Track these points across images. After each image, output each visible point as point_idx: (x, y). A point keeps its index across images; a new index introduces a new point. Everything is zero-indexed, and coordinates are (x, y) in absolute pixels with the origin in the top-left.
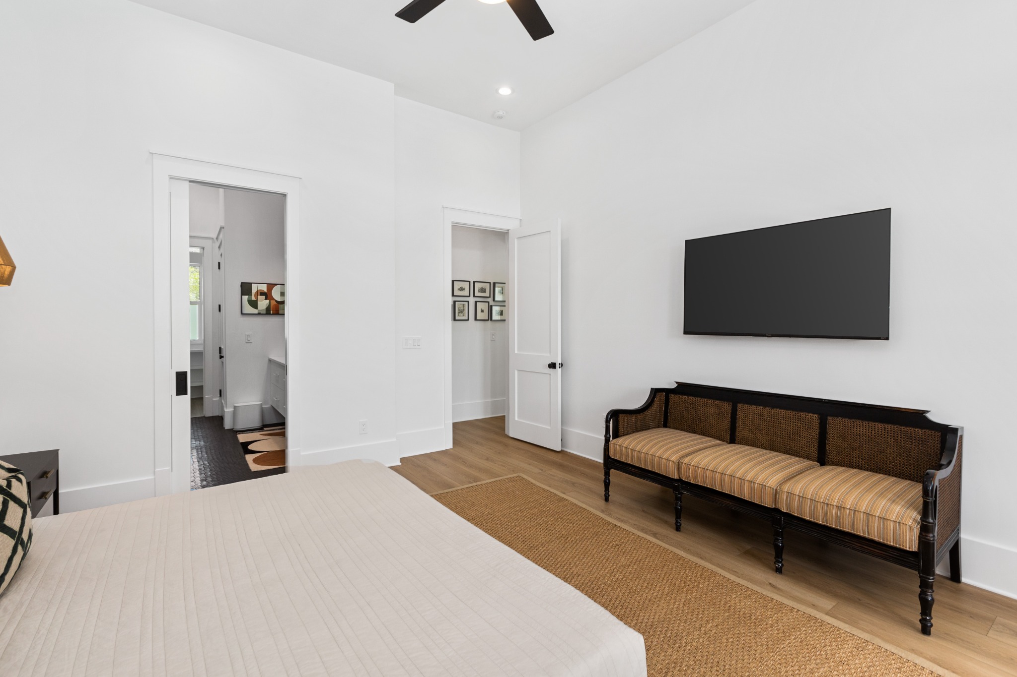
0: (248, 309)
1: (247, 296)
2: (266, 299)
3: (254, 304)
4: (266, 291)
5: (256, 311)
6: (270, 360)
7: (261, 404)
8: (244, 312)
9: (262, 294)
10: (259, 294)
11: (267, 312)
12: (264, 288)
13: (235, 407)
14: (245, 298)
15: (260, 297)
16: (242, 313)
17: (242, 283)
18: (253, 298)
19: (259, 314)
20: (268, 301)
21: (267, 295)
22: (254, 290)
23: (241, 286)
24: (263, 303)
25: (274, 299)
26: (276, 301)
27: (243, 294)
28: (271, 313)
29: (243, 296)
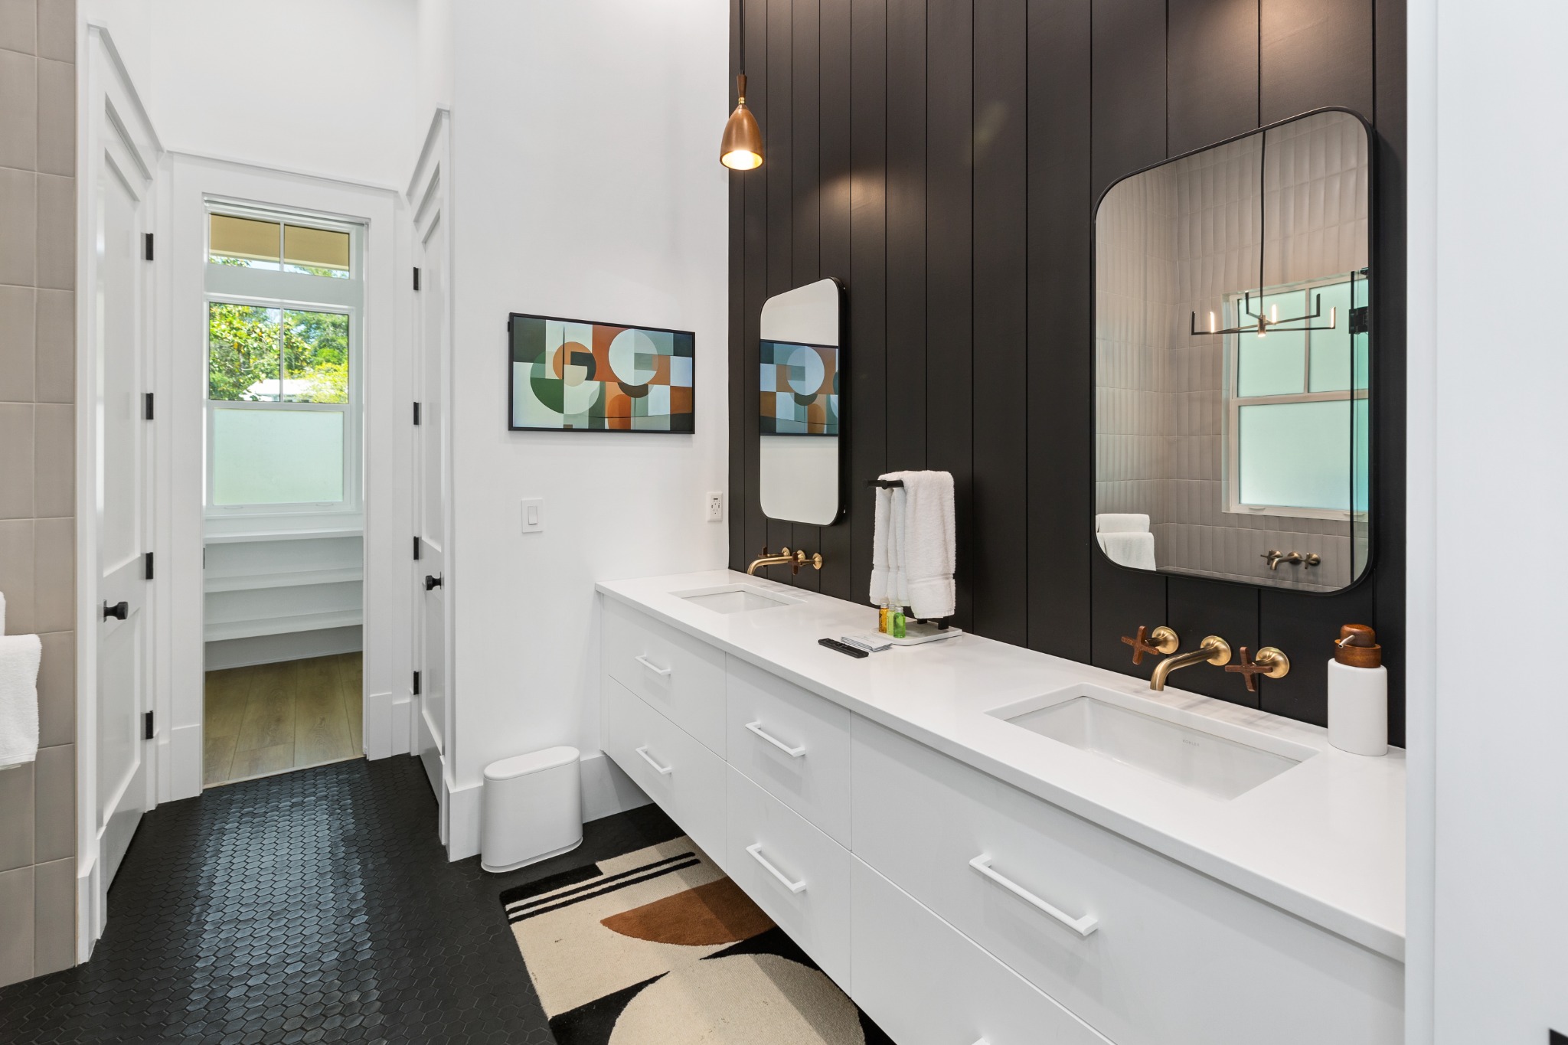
0: (532, 410)
1: (530, 365)
2: (590, 377)
3: (551, 394)
4: (590, 348)
5: (557, 420)
6: (600, 594)
7: (579, 758)
8: (516, 424)
9: (579, 358)
10: (568, 358)
11: (593, 425)
12: (584, 339)
13: (487, 780)
14: (524, 370)
15: (569, 368)
16: (511, 427)
17: (512, 315)
18: (550, 374)
19: (568, 429)
20: (595, 385)
21: (593, 363)
22: (552, 346)
23: (511, 326)
24: (581, 393)
25: (614, 378)
26: (623, 386)
27: (513, 357)
28: (607, 427)
29: (514, 363)
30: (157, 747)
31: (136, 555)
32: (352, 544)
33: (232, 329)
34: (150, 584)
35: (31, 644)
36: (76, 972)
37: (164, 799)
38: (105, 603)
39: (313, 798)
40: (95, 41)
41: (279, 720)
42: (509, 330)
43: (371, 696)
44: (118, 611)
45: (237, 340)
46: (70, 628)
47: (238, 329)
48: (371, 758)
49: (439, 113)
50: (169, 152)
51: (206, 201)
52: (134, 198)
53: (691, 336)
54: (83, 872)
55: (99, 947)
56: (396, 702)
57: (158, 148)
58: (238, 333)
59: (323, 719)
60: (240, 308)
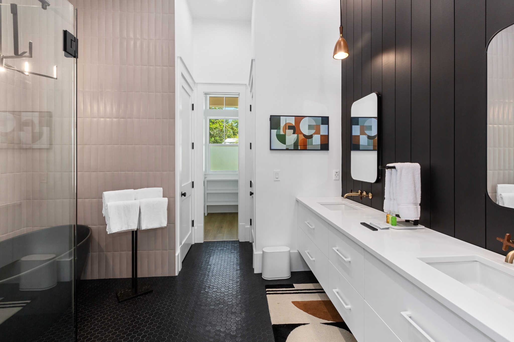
0: (277, 144)
1: (276, 130)
2: (294, 133)
3: (282, 139)
4: (294, 124)
5: (284, 147)
6: (297, 201)
7: (289, 251)
8: (272, 148)
9: (291, 127)
10: (287, 127)
11: (295, 148)
12: (292, 121)
13: (263, 252)
14: (274, 132)
15: (287, 131)
16: (271, 149)
17: (271, 116)
18: (282, 133)
19: (287, 149)
20: (296, 135)
21: (295, 129)
22: (282, 124)
23: (271, 119)
24: (291, 138)
25: (302, 133)
26: (304, 135)
27: (271, 128)
28: (299, 148)
29: (271, 130)
30: (195, 229)
31: (190, 182)
32: (236, 182)
33: (220, 125)
34: (193, 189)
35: (166, 199)
36: (175, 277)
37: (196, 242)
38: (182, 192)
39: (226, 248)
40: (179, 60)
41: (222, 227)
42: (270, 120)
43: (240, 224)
44: (184, 195)
45: (221, 128)
46: (174, 197)
47: (221, 125)
48: (240, 241)
49: (252, 60)
50: (197, 83)
51: (204, 94)
52: (189, 96)
53: (327, 118)
54: (177, 255)
55: (180, 273)
56: (246, 227)
57: (195, 83)
58: (221, 126)
59: (231, 229)
60: (222, 120)
